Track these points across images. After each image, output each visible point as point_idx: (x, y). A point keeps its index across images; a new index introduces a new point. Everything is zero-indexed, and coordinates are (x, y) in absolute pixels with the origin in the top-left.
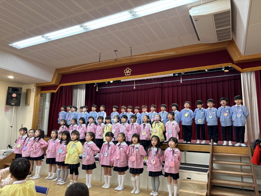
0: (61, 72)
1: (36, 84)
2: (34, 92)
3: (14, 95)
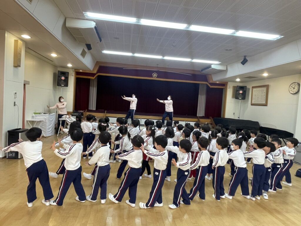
1: (75, 69)
2: (73, 76)
3: (63, 78)
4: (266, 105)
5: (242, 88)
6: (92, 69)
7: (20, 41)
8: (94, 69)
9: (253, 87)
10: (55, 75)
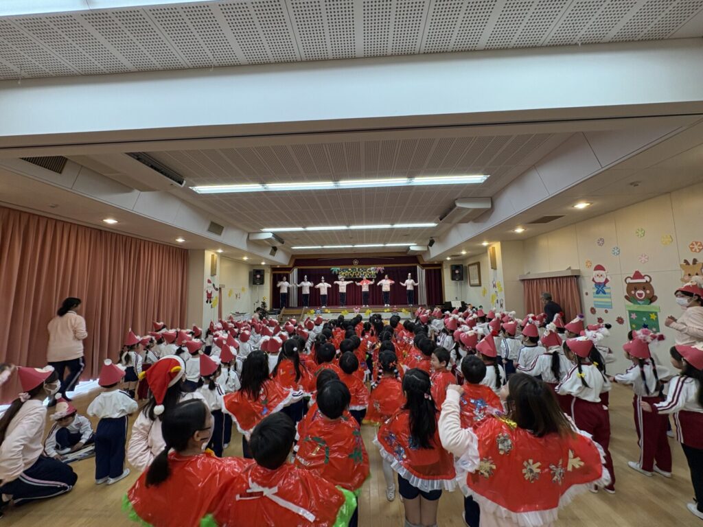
0: (297, 258)
1: (270, 266)
2: (269, 272)
3: (258, 276)
4: (480, 285)
5: (457, 267)
6: (287, 264)
7: (216, 255)
8: (289, 264)
9: (469, 265)
10: (250, 273)
